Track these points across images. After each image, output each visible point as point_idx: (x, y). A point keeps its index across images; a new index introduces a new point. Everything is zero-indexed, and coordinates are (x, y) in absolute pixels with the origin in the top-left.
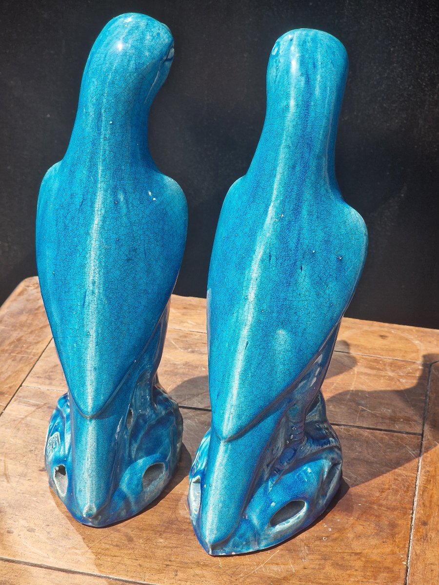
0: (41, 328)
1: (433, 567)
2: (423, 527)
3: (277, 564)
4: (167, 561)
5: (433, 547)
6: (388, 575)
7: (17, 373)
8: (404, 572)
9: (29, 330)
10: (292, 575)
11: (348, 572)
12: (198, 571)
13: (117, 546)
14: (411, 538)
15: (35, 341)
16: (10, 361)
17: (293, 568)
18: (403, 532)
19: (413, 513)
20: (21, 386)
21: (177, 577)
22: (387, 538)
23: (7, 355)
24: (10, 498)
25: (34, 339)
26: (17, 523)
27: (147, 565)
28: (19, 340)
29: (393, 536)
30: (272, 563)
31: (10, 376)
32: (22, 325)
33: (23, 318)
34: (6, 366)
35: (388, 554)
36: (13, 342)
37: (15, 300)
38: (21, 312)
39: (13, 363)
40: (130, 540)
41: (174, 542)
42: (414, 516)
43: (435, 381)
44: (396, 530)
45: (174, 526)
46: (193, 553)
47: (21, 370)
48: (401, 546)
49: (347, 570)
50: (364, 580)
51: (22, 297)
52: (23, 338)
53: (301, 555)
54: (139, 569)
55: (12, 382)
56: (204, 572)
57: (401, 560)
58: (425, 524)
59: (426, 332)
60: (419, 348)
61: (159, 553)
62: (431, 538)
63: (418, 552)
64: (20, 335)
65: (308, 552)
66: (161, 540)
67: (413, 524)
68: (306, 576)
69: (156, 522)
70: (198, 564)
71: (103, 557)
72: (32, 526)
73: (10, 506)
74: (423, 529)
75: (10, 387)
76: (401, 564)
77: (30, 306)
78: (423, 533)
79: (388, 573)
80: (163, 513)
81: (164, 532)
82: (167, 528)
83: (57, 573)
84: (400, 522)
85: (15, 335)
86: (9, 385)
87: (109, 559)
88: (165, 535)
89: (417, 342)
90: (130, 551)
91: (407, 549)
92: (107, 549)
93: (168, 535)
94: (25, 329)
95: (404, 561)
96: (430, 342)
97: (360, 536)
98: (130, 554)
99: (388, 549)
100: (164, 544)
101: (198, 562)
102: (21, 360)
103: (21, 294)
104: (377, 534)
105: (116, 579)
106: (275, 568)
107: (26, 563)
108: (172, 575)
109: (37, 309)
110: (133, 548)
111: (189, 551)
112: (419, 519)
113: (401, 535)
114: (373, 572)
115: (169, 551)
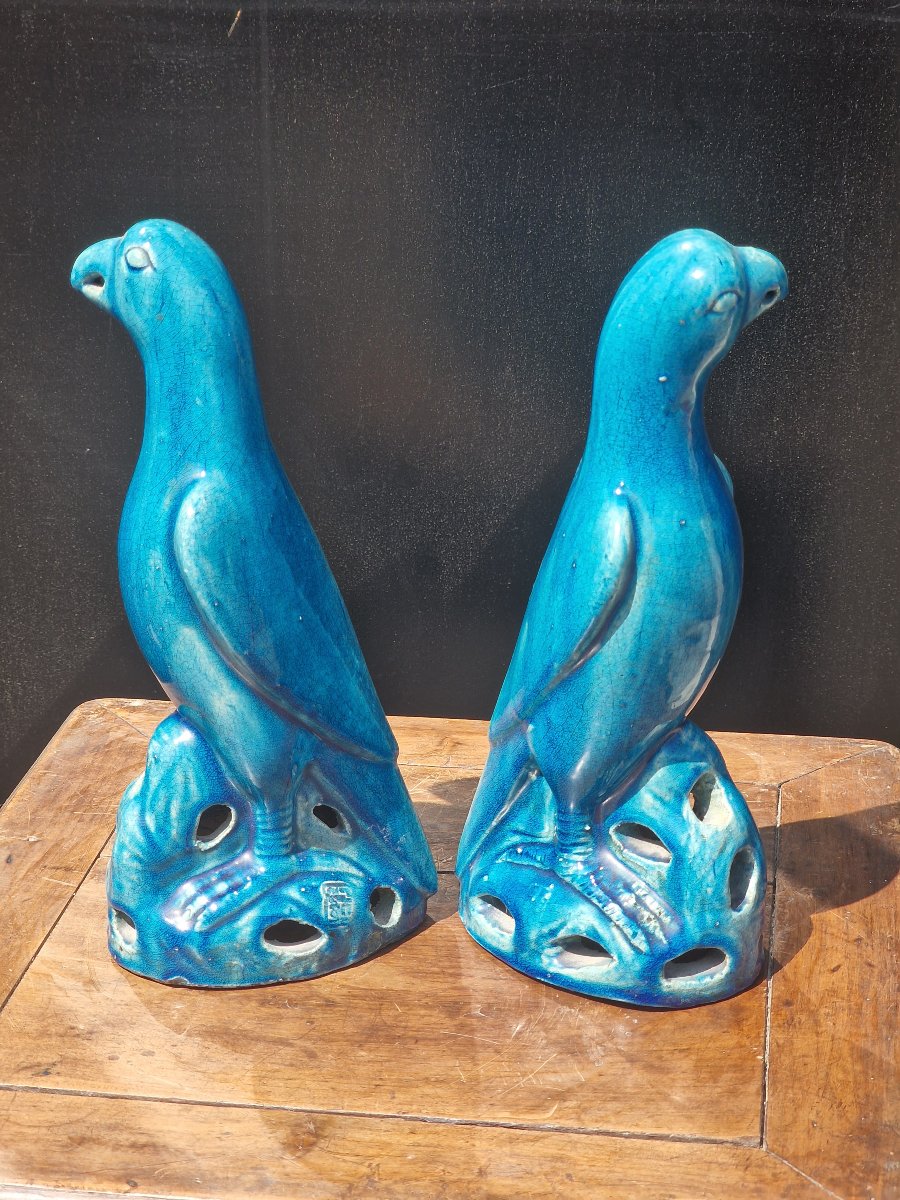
0: (120, 772)
1: (807, 1060)
2: (785, 1008)
3: (554, 1072)
4: (375, 1079)
5: (804, 1034)
6: (734, 1075)
7: (90, 838)
8: (760, 1069)
9: (100, 777)
10: (581, 1085)
11: (671, 1076)
12: (428, 1090)
13: (292, 1065)
14: (768, 1024)
15: (111, 792)
16: (73, 823)
17: (582, 1077)
18: (754, 1016)
19: (767, 991)
20: (98, 856)
21: (395, 1100)
22: (730, 1026)
23: (67, 814)
24: (105, 1013)
25: (110, 788)
26: (122, 1046)
27: (344, 1086)
28: (85, 792)
29: (738, 1023)
30: (547, 1072)
31: (77, 844)
32: (86, 771)
33: (87, 760)
34: (70, 830)
35: (733, 1048)
36: (76, 795)
37: (69, 734)
38: (81, 752)
39: (80, 825)
40: (312, 1055)
41: (383, 1054)
42: (770, 995)
43: (788, 808)
44: (744, 1015)
45: (380, 1033)
46: (417, 1066)
47: (96, 834)
48: (754, 1035)
49: (668, 1073)
50: (697, 1084)
51: (78, 730)
52: (91, 788)
53: (592, 1058)
54: (331, 1094)
55: (82, 852)
56: (438, 1090)
57: (755, 1054)
58: (788, 1003)
59: (768, 739)
60: (758, 762)
61: (362, 1070)
62: (800, 1023)
63: (781, 1042)
64: (86, 784)
65: (603, 1054)
66: (363, 1053)
67: (769, 1005)
68: (603, 1085)
69: (350, 1030)
70: (427, 1080)
71: (270, 1082)
72: (148, 1047)
73: (107, 1024)
74: (785, 1011)
75: (81, 860)
76: (754, 1058)
77: (94, 742)
78: (786, 1016)
79: (735, 1072)
80: (360, 1017)
81: (366, 1042)
82: (370, 1036)
83: (199, 1108)
84: (748, 1005)
85: (76, 785)
86: (77, 857)
87: (281, 1084)
88: (367, 1046)
89: (753, 754)
90: (314, 1071)
91: (762, 1040)
92: (277, 1071)
93: (373, 1045)
94: (92, 775)
95: (759, 1054)
96: (775, 753)
97: (684, 1027)
98: (314, 1075)
99: (730, 1040)
100: (367, 1059)
101: (427, 1078)
102: (91, 820)
103: (76, 725)
104: (713, 1023)
105: (297, 1111)
106: (552, 1078)
107: (145, 1099)
108: (386, 1097)
109: (108, 746)
110: (318, 1067)
111: (409, 1064)
112: (779, 998)
113: (752, 1020)
114: (710, 1072)
115: (377, 1067)
